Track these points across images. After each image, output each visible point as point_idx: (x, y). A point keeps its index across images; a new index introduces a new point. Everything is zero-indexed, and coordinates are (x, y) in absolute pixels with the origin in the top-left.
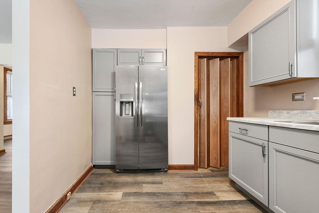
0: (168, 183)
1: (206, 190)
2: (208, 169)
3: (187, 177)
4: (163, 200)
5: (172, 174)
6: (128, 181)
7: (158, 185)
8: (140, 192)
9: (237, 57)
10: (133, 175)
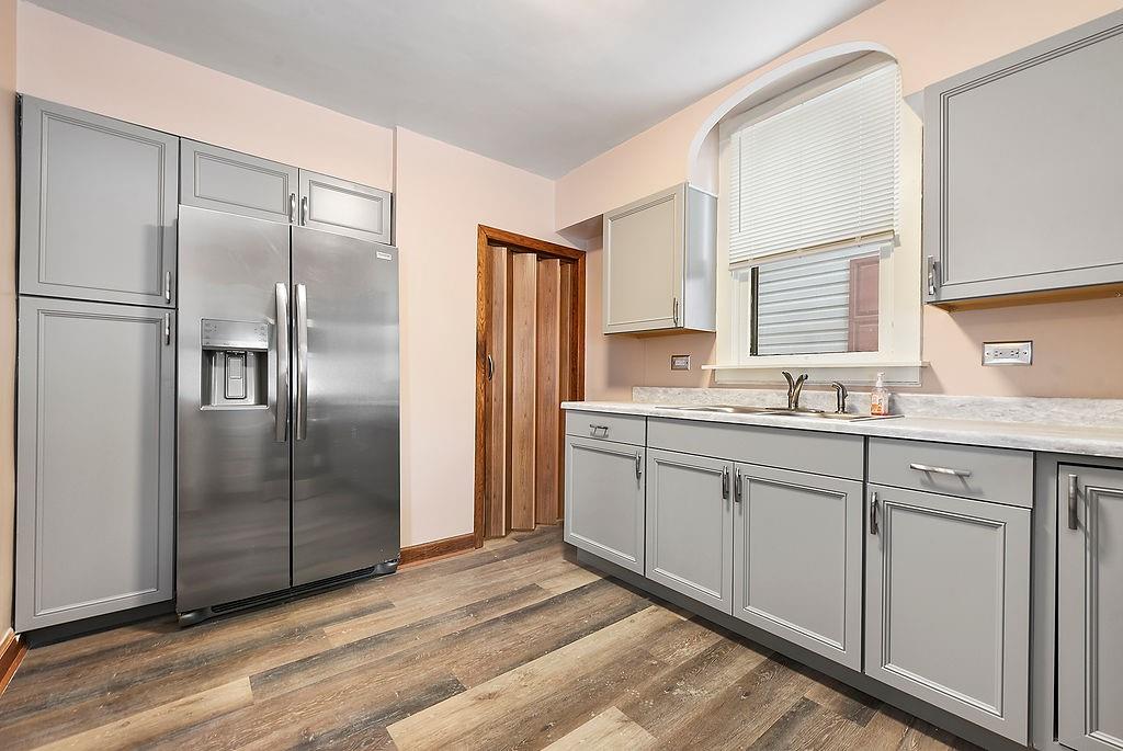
0: (409, 599)
1: (517, 586)
2: (508, 537)
3: (460, 570)
4: (411, 644)
5: (412, 574)
6: (255, 637)
7: (378, 613)
8: (322, 650)
9: (574, 261)
10: (266, 612)
